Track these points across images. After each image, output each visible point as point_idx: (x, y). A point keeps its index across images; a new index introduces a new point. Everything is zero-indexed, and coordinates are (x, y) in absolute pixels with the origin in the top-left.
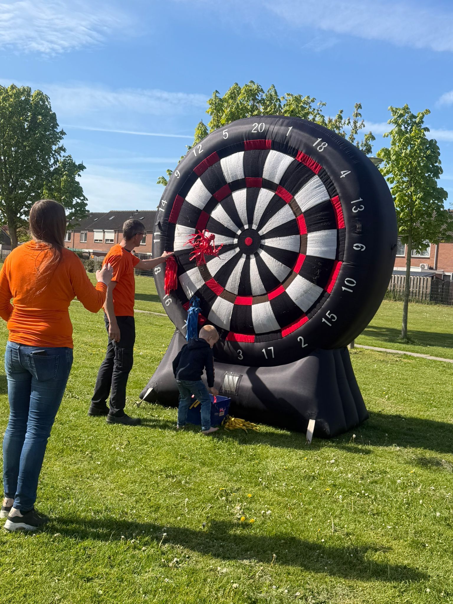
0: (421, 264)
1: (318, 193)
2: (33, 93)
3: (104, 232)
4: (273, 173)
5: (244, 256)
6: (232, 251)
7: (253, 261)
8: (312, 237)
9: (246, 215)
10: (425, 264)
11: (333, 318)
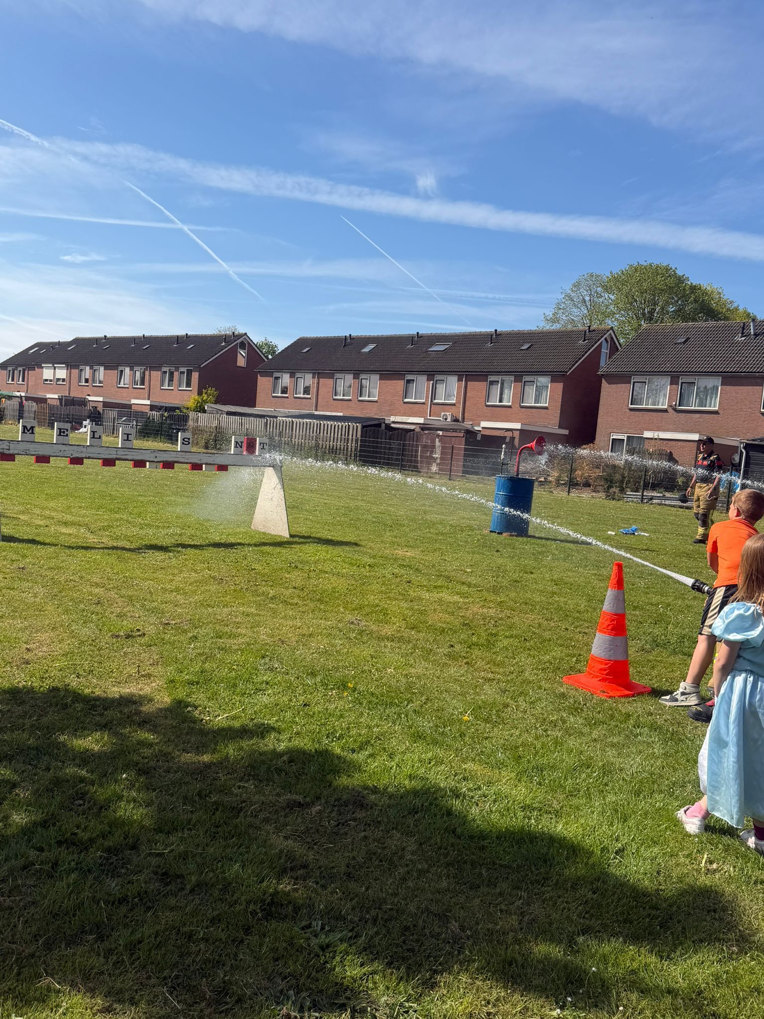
0: (443, 413)
3: (55, 368)
10: (448, 414)
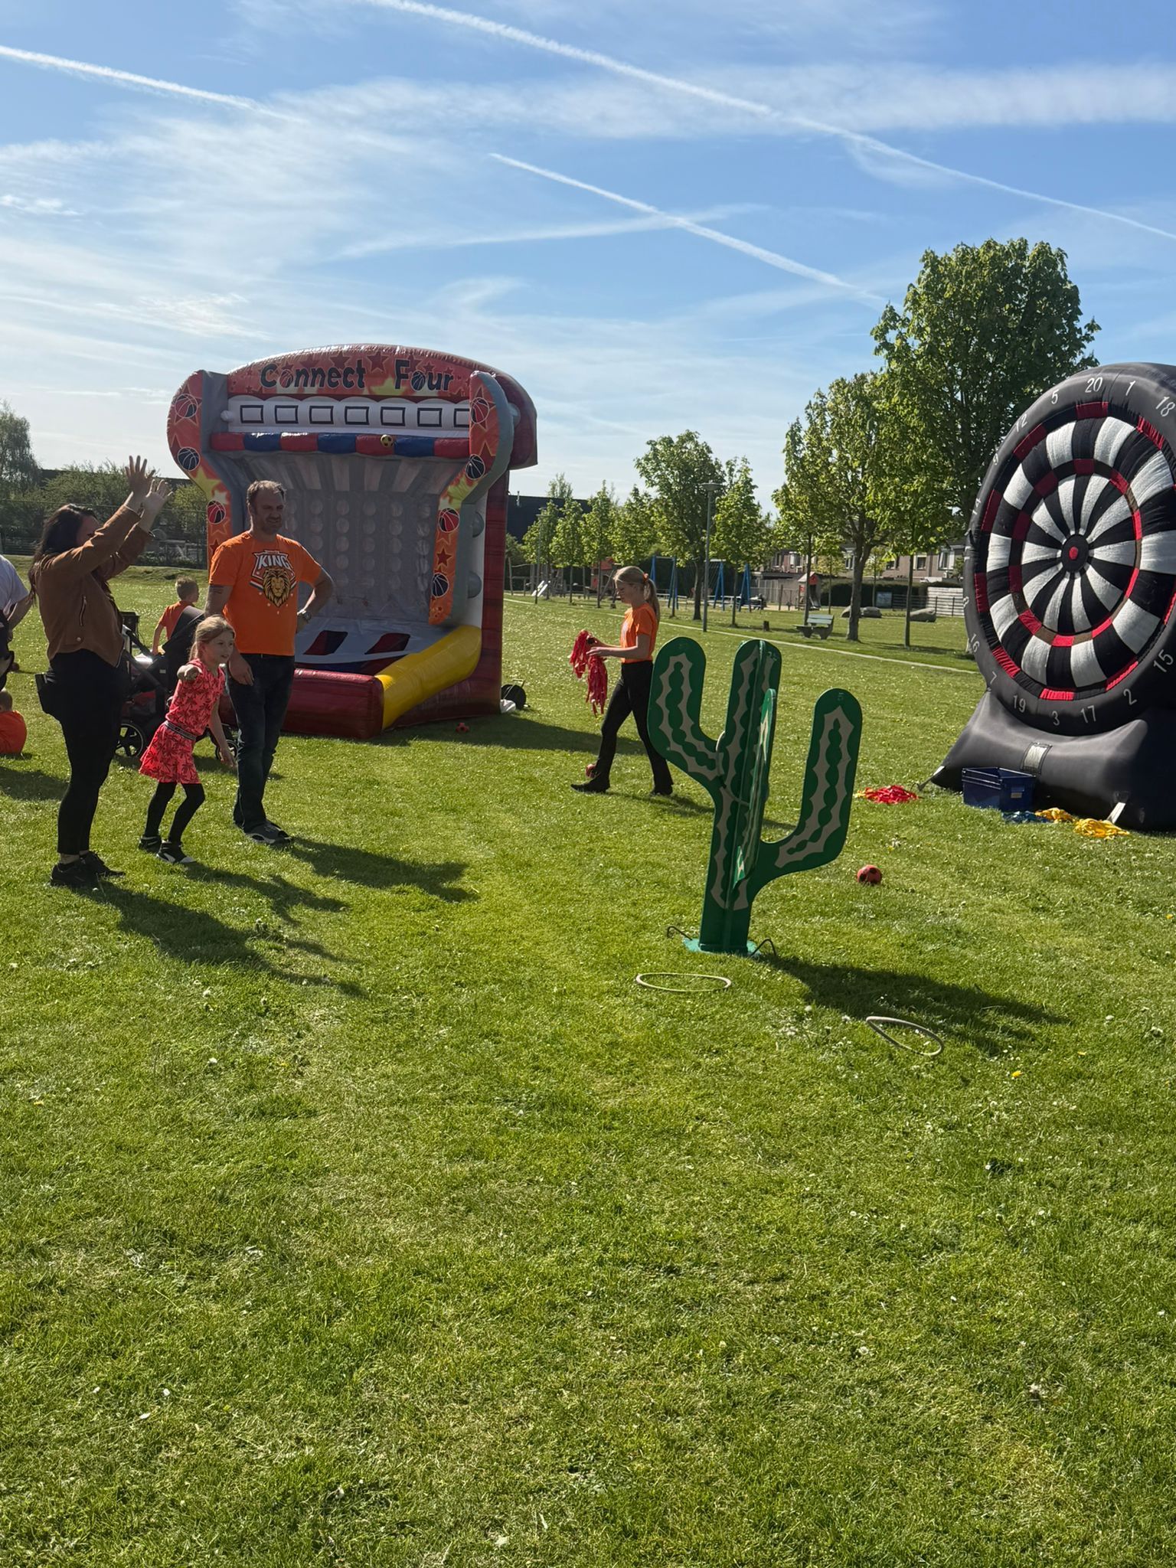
1: (1157, 479)
2: (1031, 252)
4: (1105, 452)
5: (1068, 574)
6: (1054, 569)
7: (1078, 582)
8: (1148, 541)
9: (1071, 515)
11: (1168, 659)
